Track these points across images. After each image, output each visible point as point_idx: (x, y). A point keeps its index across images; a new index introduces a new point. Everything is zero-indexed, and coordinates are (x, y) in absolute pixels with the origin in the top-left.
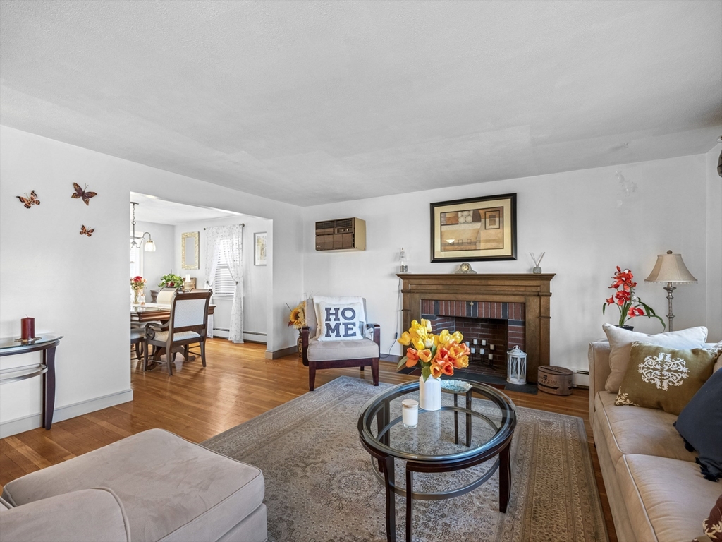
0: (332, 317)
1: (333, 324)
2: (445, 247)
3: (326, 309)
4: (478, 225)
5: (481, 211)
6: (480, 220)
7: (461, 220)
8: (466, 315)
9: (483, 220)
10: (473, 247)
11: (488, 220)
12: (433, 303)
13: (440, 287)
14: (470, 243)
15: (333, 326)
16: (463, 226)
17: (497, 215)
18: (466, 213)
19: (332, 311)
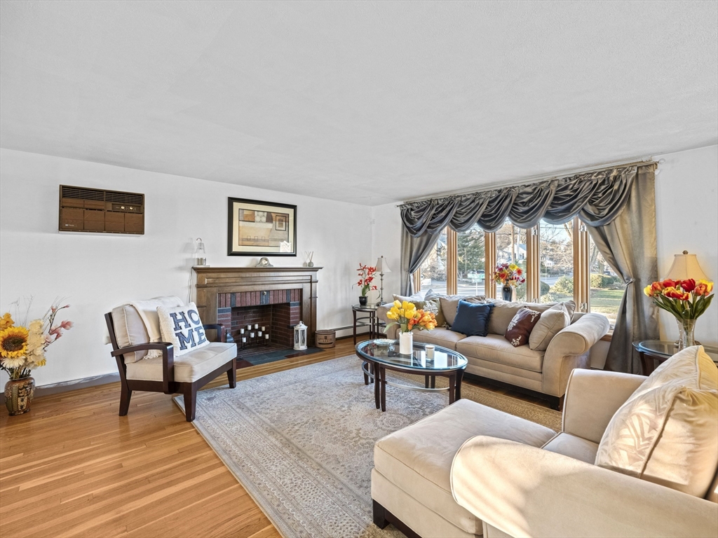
0: (182, 324)
1: (185, 332)
2: (243, 242)
3: (171, 315)
4: (270, 226)
5: (273, 215)
6: (272, 222)
7: (257, 219)
8: (259, 304)
9: (274, 222)
10: (267, 244)
11: (277, 223)
12: (229, 295)
13: (238, 280)
14: (265, 240)
15: (186, 335)
16: (258, 224)
17: (284, 220)
18: (261, 213)
19: (179, 317)
